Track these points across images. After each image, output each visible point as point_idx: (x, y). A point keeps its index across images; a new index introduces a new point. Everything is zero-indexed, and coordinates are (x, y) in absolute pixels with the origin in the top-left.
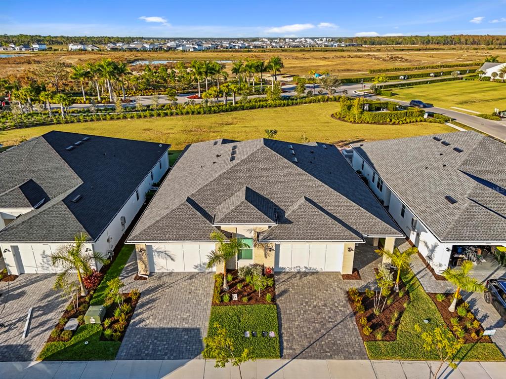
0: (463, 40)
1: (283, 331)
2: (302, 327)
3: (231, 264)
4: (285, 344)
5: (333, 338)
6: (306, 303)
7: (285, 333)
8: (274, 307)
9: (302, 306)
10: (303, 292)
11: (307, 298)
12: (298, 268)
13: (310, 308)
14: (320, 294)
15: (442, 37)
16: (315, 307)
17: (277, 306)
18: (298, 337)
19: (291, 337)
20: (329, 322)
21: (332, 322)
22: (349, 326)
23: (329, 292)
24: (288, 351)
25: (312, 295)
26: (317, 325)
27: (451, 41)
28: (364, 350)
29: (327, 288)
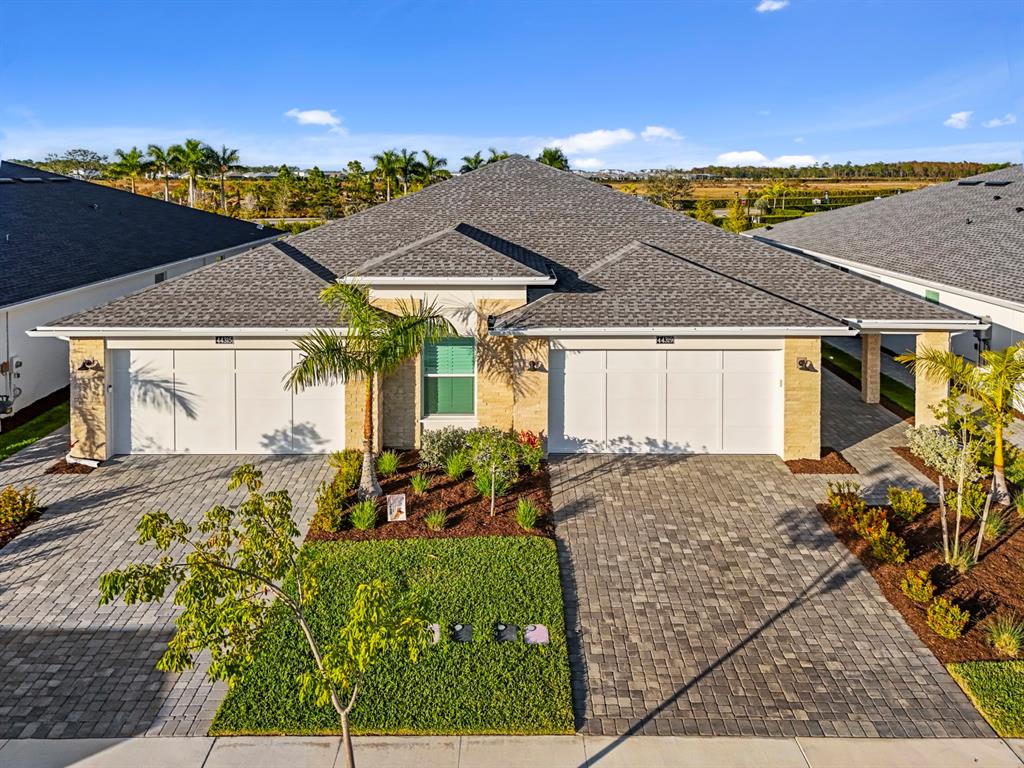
0: (918, 170)
1: (584, 623)
2: (661, 611)
3: (401, 429)
4: (594, 672)
5: (804, 650)
6: (672, 535)
7: (594, 630)
8: (546, 545)
9: (657, 545)
10: (655, 505)
11: (674, 523)
12: (626, 444)
13: (686, 551)
14: (719, 512)
15: (877, 165)
16: (706, 546)
17: (559, 543)
18: (649, 646)
19: (620, 648)
20: (775, 594)
21: (783, 594)
22: (859, 610)
23: (752, 505)
24: (611, 701)
25: (691, 512)
26: (723, 603)
27: (894, 171)
28: (959, 697)
29: (742, 492)
